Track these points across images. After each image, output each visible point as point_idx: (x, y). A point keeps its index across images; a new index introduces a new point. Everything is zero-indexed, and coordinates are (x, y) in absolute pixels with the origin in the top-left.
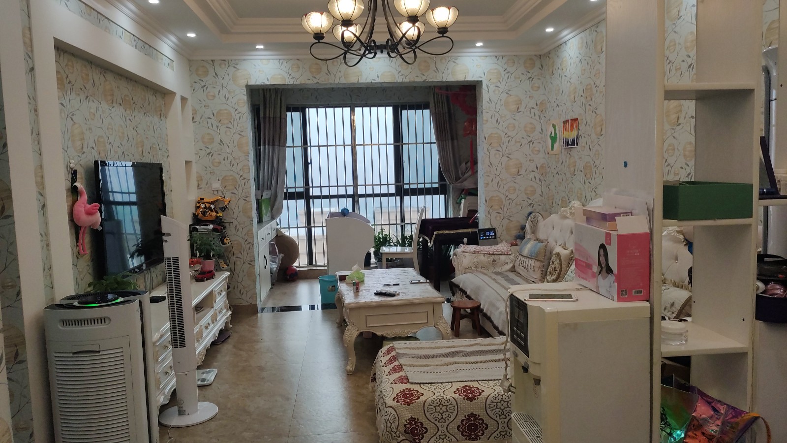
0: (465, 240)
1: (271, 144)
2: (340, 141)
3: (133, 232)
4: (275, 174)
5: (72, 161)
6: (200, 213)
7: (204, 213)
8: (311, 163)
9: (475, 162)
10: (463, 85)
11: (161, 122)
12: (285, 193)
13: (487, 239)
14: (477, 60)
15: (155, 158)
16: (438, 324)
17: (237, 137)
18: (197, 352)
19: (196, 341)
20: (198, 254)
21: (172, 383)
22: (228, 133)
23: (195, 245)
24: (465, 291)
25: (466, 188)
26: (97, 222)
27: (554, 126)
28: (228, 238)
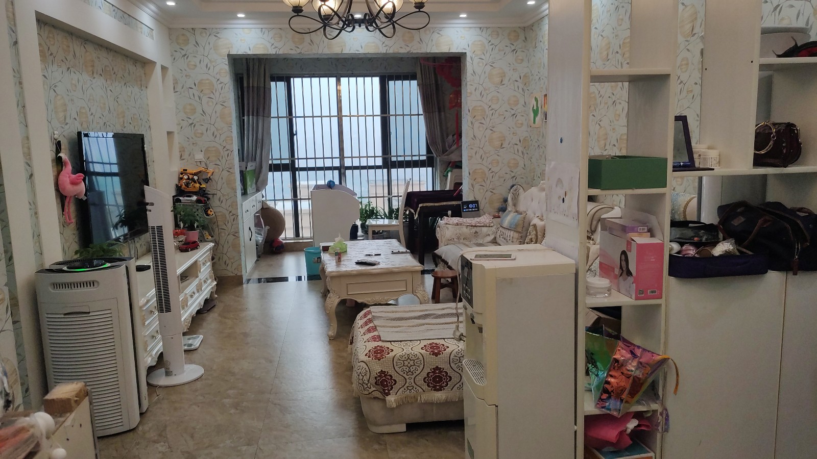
0: (450, 212)
1: (255, 114)
2: (326, 112)
3: (115, 204)
4: (259, 145)
5: (56, 132)
6: (183, 184)
7: (187, 185)
8: (296, 134)
9: (460, 135)
10: (448, 57)
11: (142, 92)
12: (270, 165)
13: (470, 211)
14: (461, 31)
15: (136, 128)
16: (417, 291)
17: (219, 107)
18: (183, 319)
19: (181, 309)
20: (182, 225)
21: (159, 348)
22: (211, 104)
23: (179, 216)
24: (446, 261)
25: (453, 161)
26: (81, 192)
27: (536, 100)
28: (212, 210)
